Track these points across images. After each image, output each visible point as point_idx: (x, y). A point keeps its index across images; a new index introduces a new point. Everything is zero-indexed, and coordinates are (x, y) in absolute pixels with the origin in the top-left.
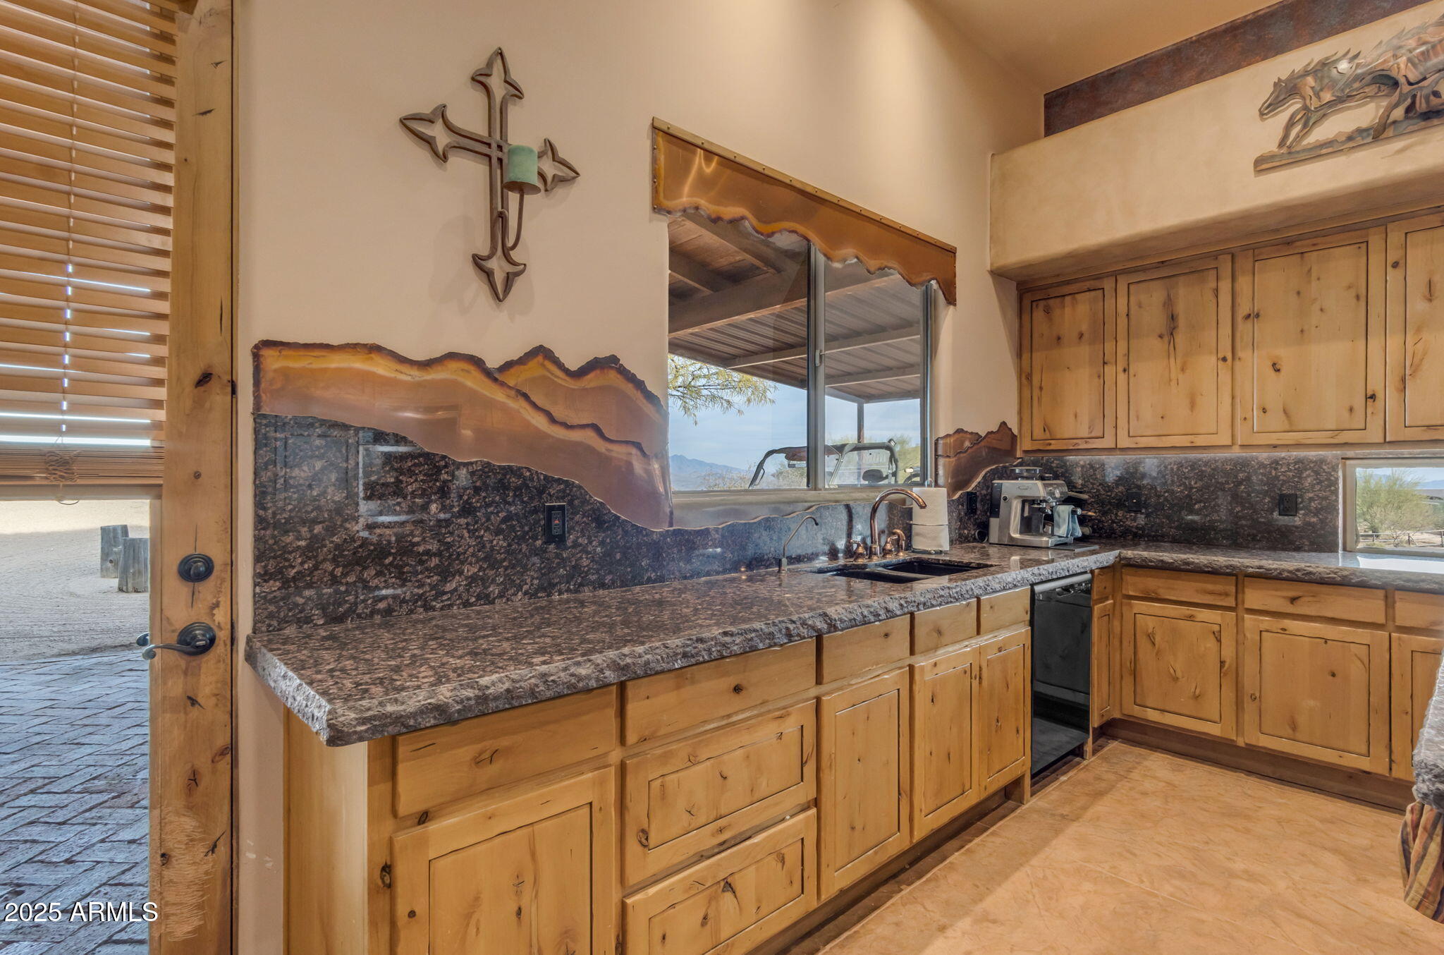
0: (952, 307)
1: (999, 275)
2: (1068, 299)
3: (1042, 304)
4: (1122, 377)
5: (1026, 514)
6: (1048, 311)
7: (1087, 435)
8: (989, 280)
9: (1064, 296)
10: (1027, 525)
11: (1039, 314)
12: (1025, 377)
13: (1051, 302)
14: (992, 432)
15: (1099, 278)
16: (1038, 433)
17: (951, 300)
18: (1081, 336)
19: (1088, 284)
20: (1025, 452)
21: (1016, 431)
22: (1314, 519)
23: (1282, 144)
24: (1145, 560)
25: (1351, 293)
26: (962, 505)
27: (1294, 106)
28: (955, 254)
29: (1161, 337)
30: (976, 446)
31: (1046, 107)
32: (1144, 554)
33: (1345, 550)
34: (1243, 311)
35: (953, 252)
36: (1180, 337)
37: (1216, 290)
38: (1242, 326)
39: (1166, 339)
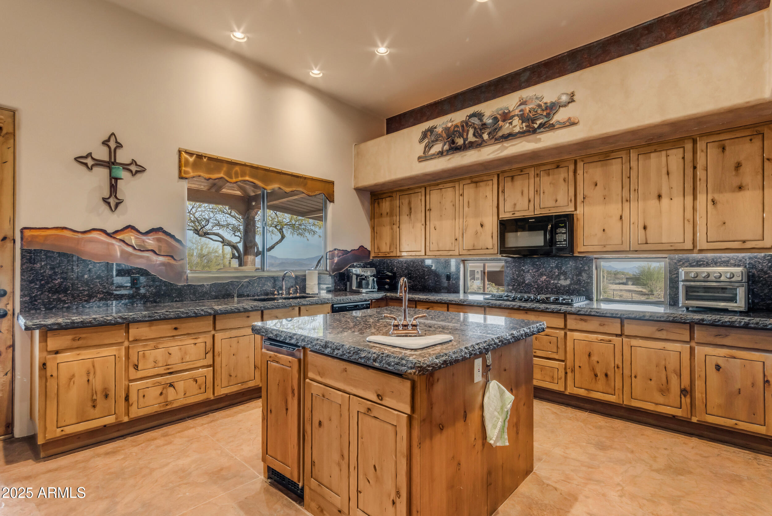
0: (332, 203)
1: (360, 191)
2: (384, 199)
3: (377, 201)
4: (398, 229)
5: (358, 281)
6: (378, 204)
7: (389, 251)
8: (354, 192)
9: (383, 198)
10: (360, 285)
11: (376, 205)
12: (373, 228)
13: (379, 200)
14: (354, 250)
15: (392, 192)
16: (376, 250)
17: (332, 201)
18: (387, 214)
19: (390, 194)
20: (373, 257)
21: (369, 249)
22: (454, 282)
23: (424, 153)
24: (392, 296)
25: (452, 204)
26: (337, 277)
27: (426, 141)
28: (333, 184)
29: (407, 215)
30: (345, 256)
31: (387, 124)
32: (392, 294)
33: (465, 292)
34: (428, 208)
35: (332, 183)
36: (412, 216)
37: (421, 200)
38: (428, 213)
39: (409, 216)
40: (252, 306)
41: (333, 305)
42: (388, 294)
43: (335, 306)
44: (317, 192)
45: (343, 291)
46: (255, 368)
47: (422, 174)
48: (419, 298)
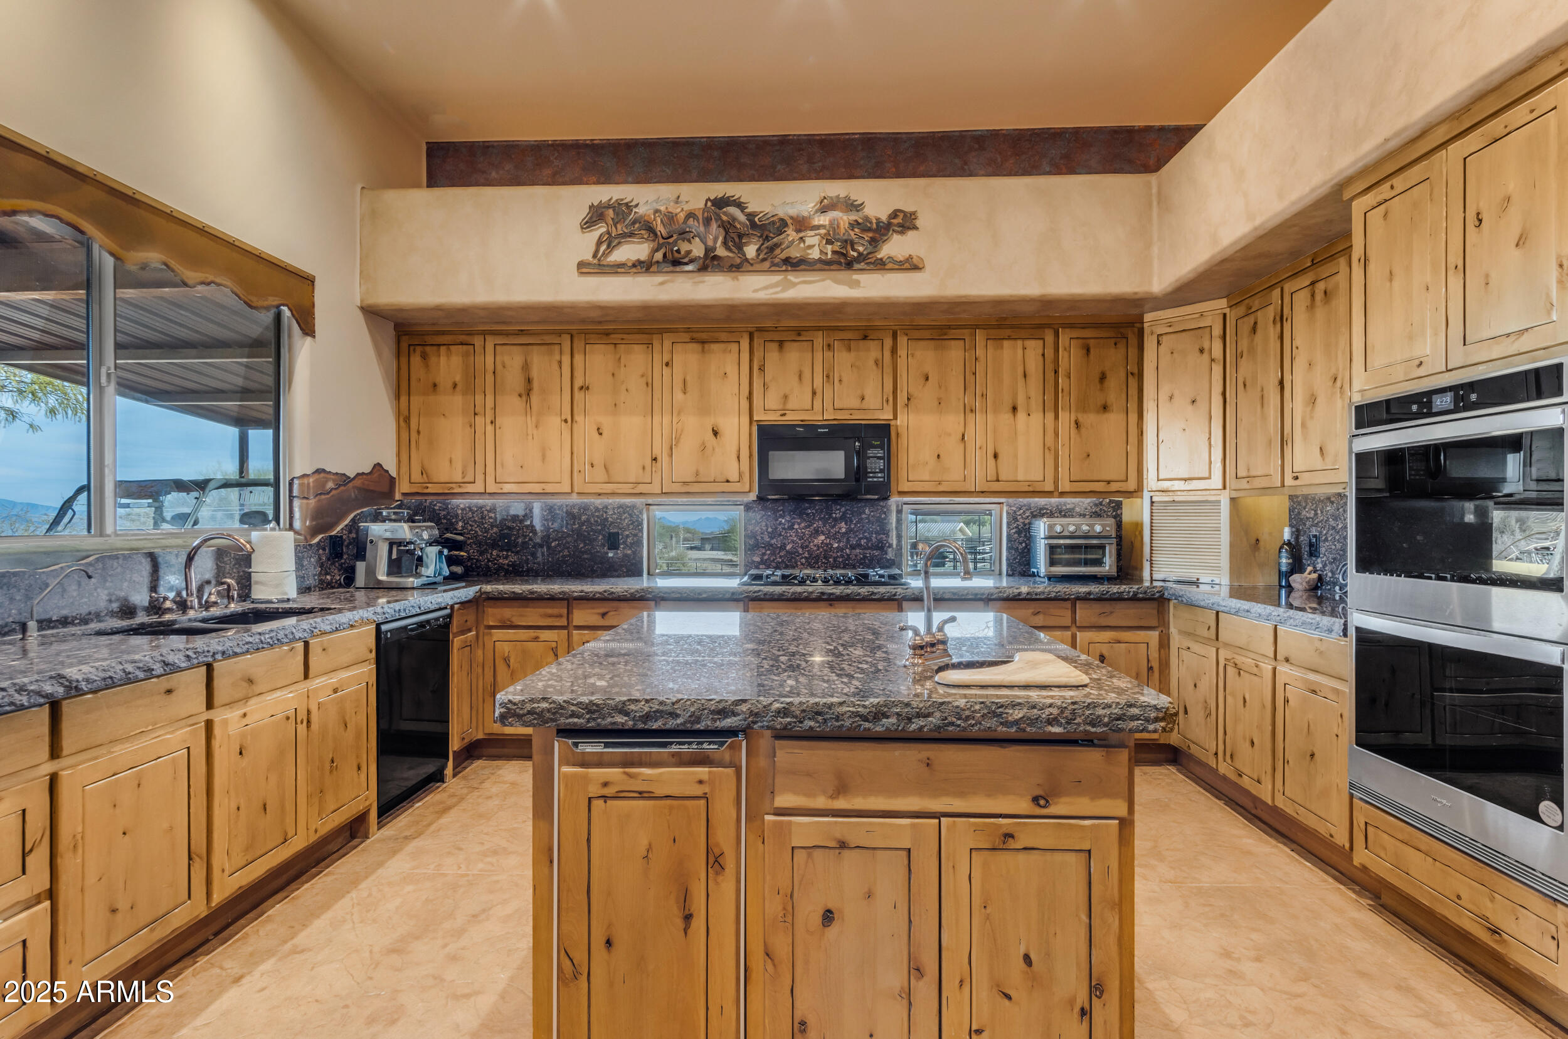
0: (309, 339)
1: (372, 314)
2: (443, 349)
3: (419, 349)
4: (490, 429)
5: (394, 556)
6: (424, 356)
7: (460, 480)
8: (360, 317)
9: (439, 345)
10: (395, 567)
11: (416, 359)
12: (404, 419)
13: (428, 349)
14: (363, 474)
15: (470, 334)
16: (416, 476)
17: (308, 330)
18: (455, 386)
19: (463, 338)
20: (404, 494)
21: (394, 473)
22: (629, 552)
23: (595, 256)
24: (500, 592)
25: (644, 380)
26: (324, 549)
27: (601, 229)
28: (313, 282)
29: (520, 396)
30: (342, 488)
31: (428, 155)
32: (501, 587)
33: (649, 574)
34: (578, 383)
35: (310, 280)
36: (535, 398)
37: (560, 362)
38: (578, 395)
39: (524, 398)
40: (190, 653)
41: (378, 626)
42: (488, 588)
43: (384, 628)
44: (271, 298)
45: (340, 586)
46: (190, 858)
47: (588, 303)
48: (582, 591)
